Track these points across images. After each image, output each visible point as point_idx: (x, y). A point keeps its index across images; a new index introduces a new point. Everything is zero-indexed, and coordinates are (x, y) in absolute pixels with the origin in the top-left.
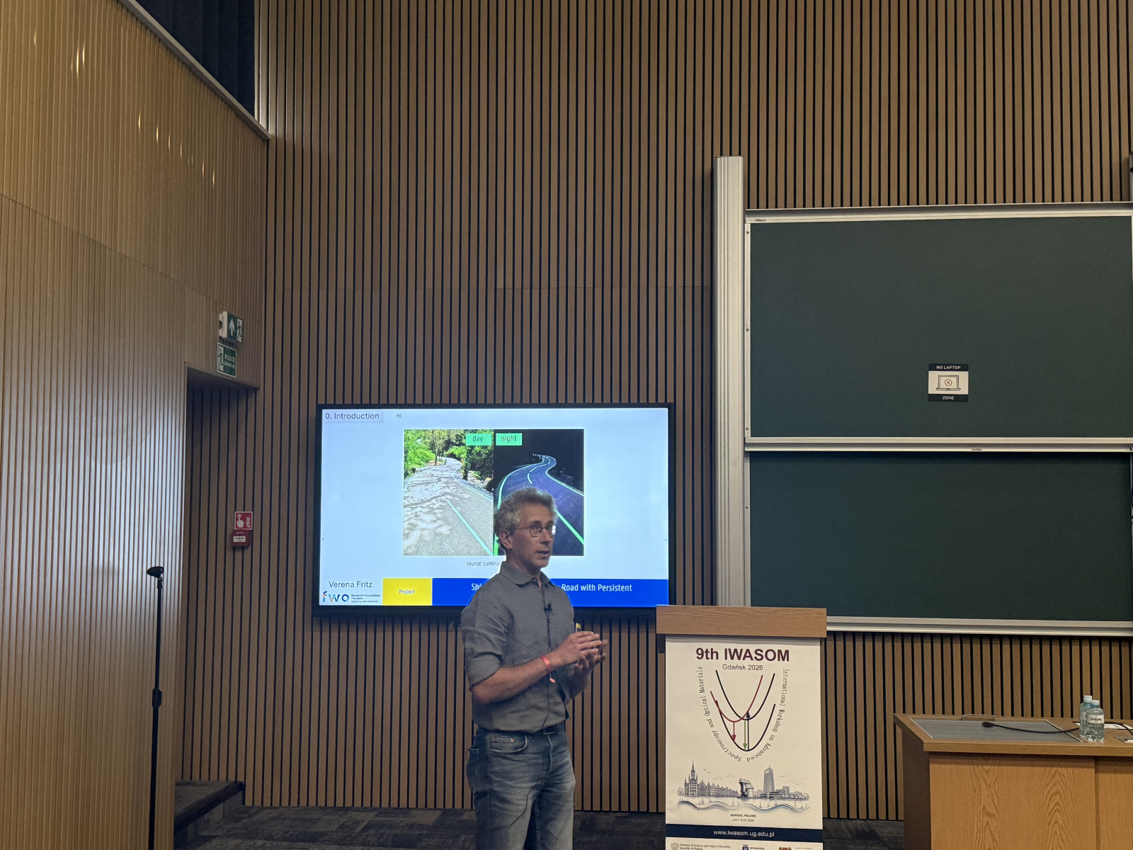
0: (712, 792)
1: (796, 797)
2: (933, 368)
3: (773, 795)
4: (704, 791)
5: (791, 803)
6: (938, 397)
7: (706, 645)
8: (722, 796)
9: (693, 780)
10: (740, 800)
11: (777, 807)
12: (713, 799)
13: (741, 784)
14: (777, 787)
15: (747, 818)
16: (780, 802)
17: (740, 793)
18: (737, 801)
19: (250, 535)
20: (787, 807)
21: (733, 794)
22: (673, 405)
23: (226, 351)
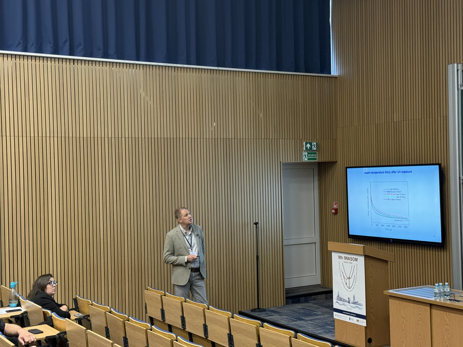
0: (343, 300)
1: (360, 305)
3: (355, 303)
4: (341, 299)
5: (359, 306)
7: (340, 255)
8: (345, 302)
9: (339, 296)
10: (348, 303)
11: (356, 307)
12: (343, 302)
13: (348, 298)
14: (356, 301)
15: (350, 309)
16: (357, 306)
17: (348, 301)
18: (348, 304)
19: (336, 210)
20: (358, 307)
21: (346, 301)
22: (440, 165)
23: (308, 153)
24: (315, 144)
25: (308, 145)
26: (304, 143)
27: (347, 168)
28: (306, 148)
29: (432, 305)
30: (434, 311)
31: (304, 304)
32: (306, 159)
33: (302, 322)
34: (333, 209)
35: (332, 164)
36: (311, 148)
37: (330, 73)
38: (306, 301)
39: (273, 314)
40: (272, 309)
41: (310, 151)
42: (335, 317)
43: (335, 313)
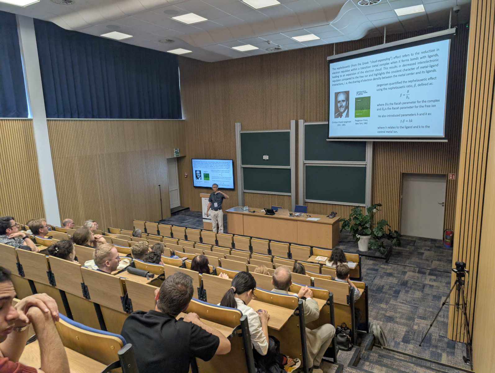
2: (264, 155)
6: (264, 160)
19: (187, 176)
22: (232, 160)
23: (176, 154)
24: (178, 149)
25: (176, 150)
26: (174, 149)
27: (192, 159)
28: (175, 151)
29: (243, 214)
30: (244, 216)
31: (178, 215)
32: (175, 156)
33: (184, 224)
34: (185, 175)
35: (184, 157)
36: (177, 151)
37: (181, 118)
38: (178, 214)
39: (170, 221)
40: (167, 219)
41: (177, 152)
42: (203, 221)
43: (203, 220)
